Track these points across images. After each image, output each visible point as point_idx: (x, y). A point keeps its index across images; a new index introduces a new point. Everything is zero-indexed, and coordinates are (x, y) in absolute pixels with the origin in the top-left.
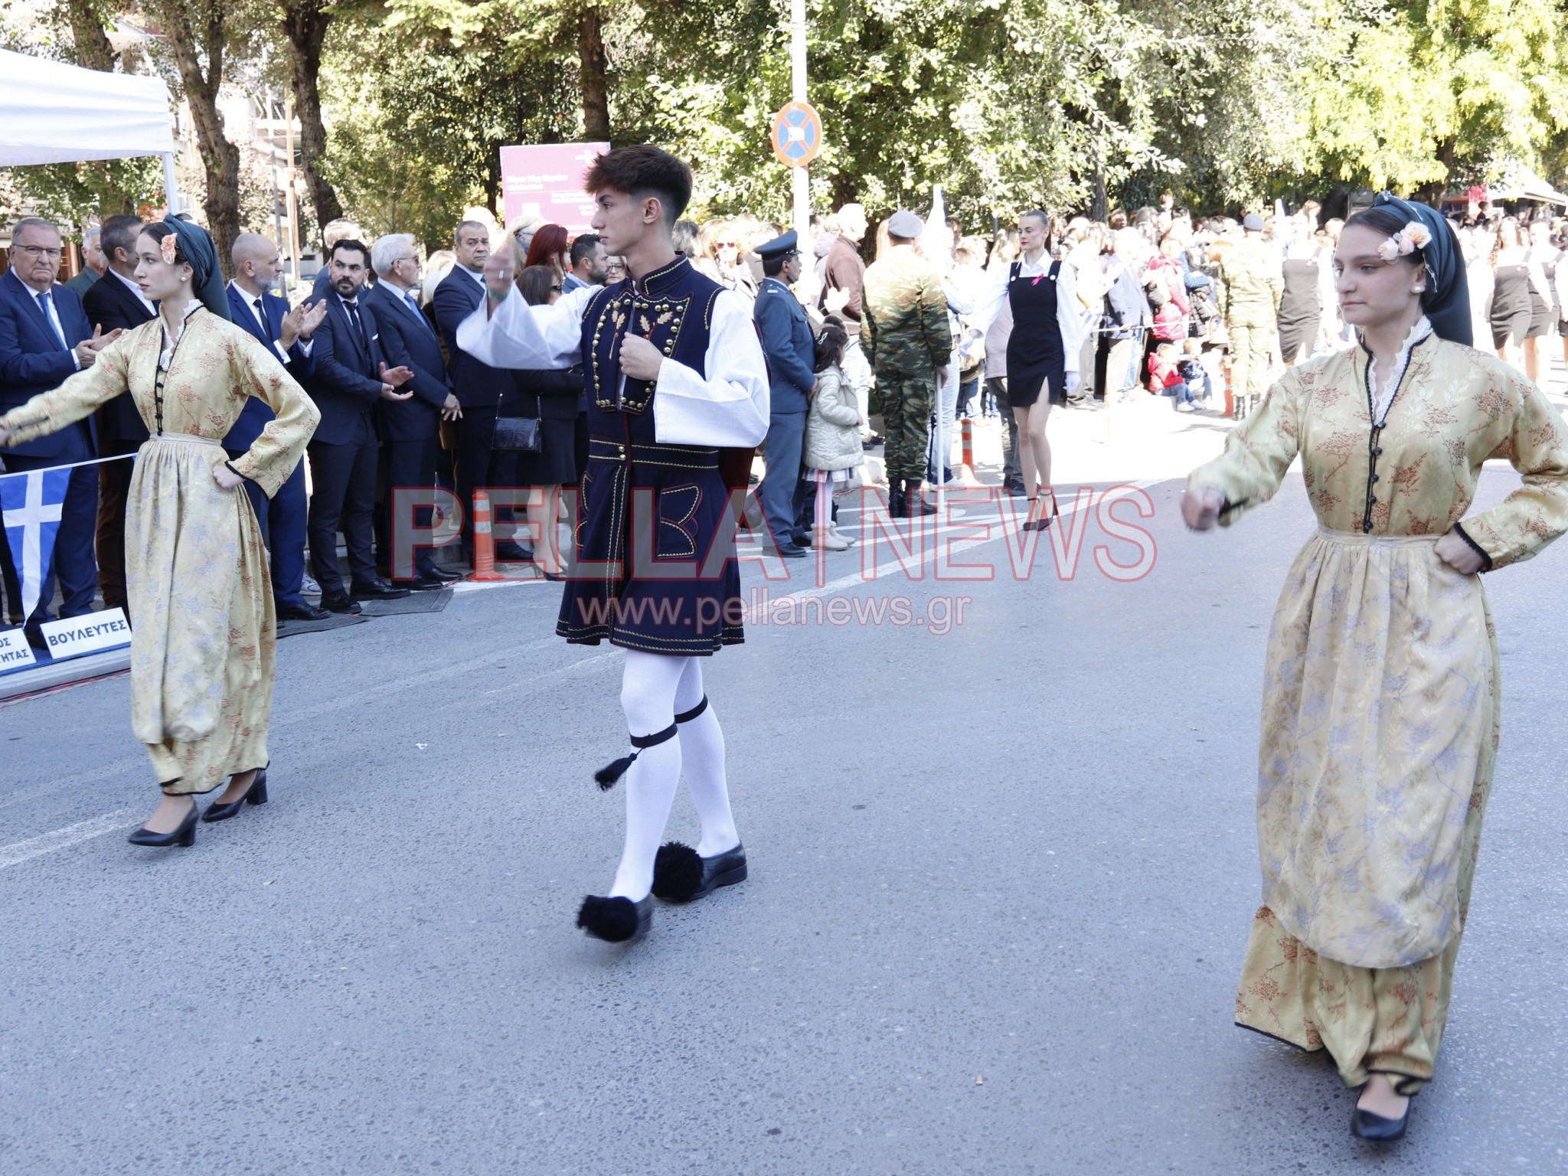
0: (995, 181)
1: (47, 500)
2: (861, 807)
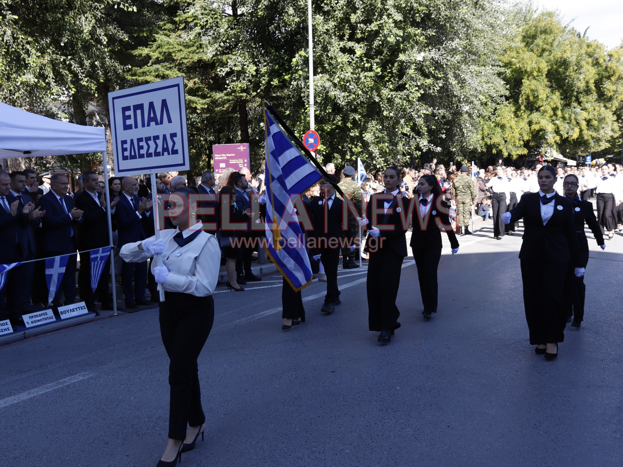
0: (378, 156)
1: (61, 266)
2: (334, 372)
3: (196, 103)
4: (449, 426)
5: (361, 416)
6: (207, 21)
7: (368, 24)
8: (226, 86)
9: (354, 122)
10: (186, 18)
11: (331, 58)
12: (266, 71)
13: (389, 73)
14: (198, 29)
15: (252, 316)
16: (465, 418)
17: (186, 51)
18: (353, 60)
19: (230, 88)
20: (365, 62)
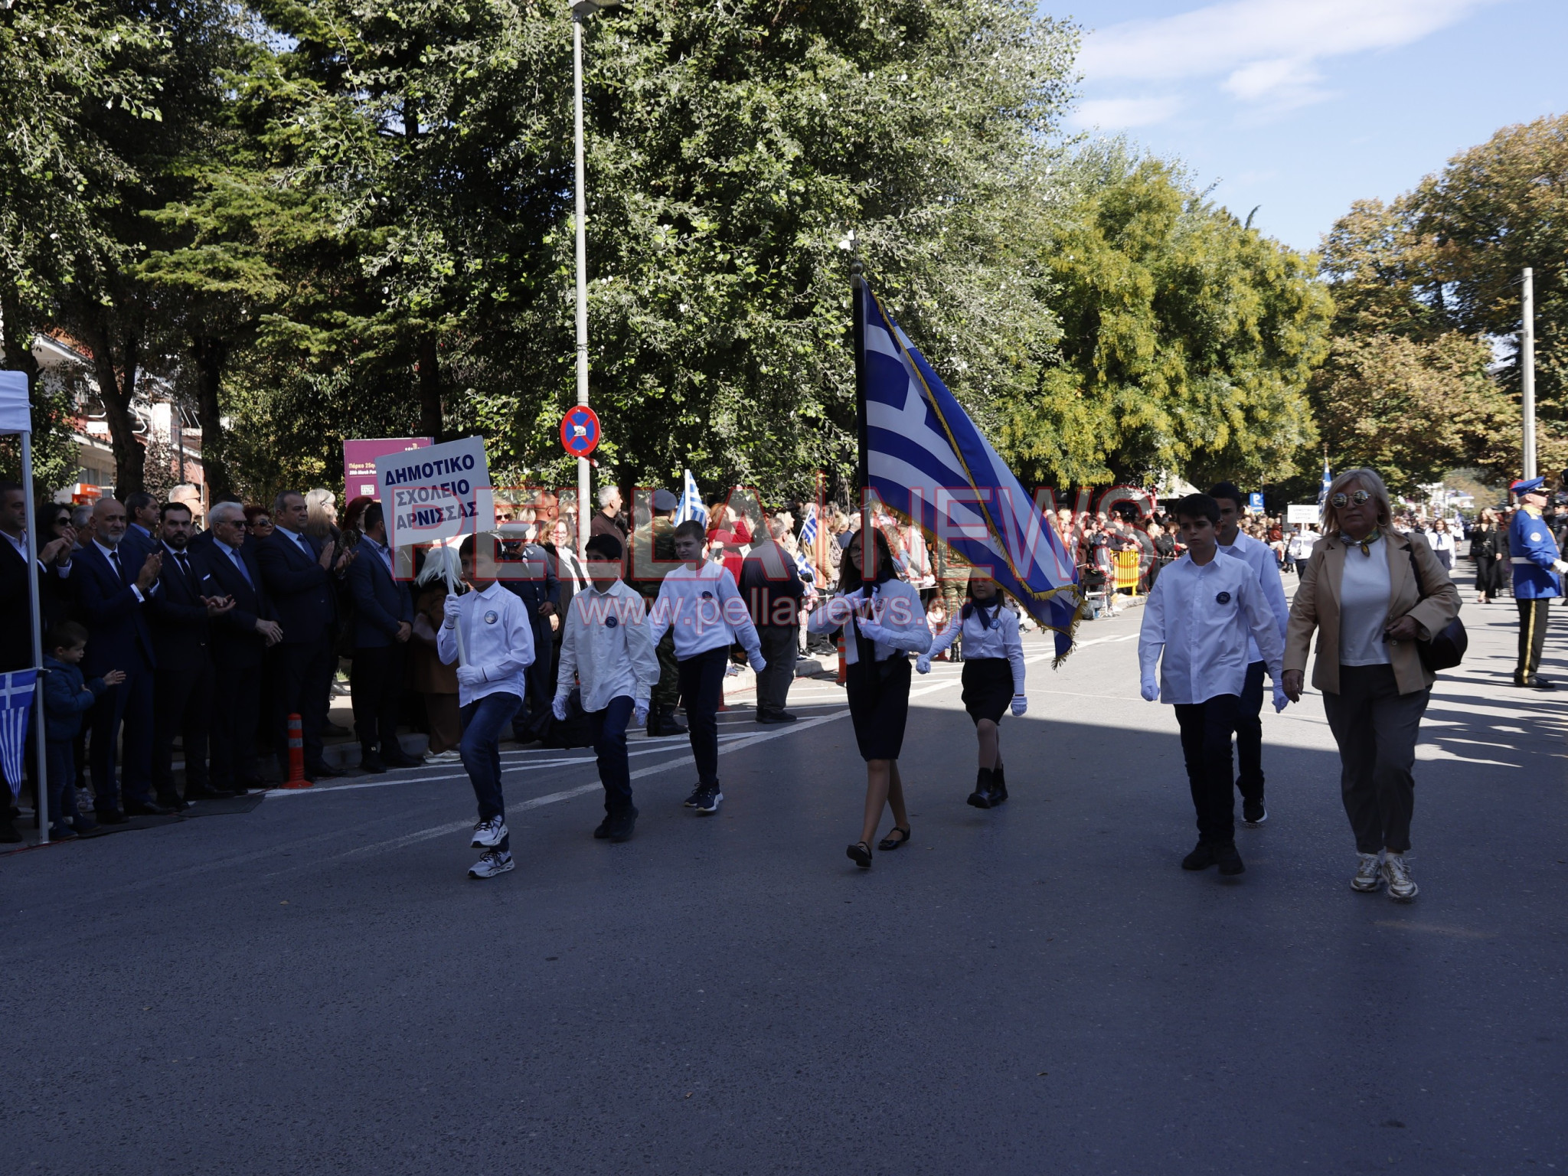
0: (746, 472)
2: (553, 959)
3: (308, 339)
4: (799, 1072)
5: (590, 1055)
6: (337, 146)
7: (723, 159)
8: (384, 301)
9: (692, 390)
10: (289, 137)
11: (636, 238)
12: (480, 267)
13: (773, 276)
14: (314, 164)
15: (392, 841)
16: (844, 1053)
17: (285, 215)
18: (687, 245)
19: (394, 306)
20: (718, 250)
